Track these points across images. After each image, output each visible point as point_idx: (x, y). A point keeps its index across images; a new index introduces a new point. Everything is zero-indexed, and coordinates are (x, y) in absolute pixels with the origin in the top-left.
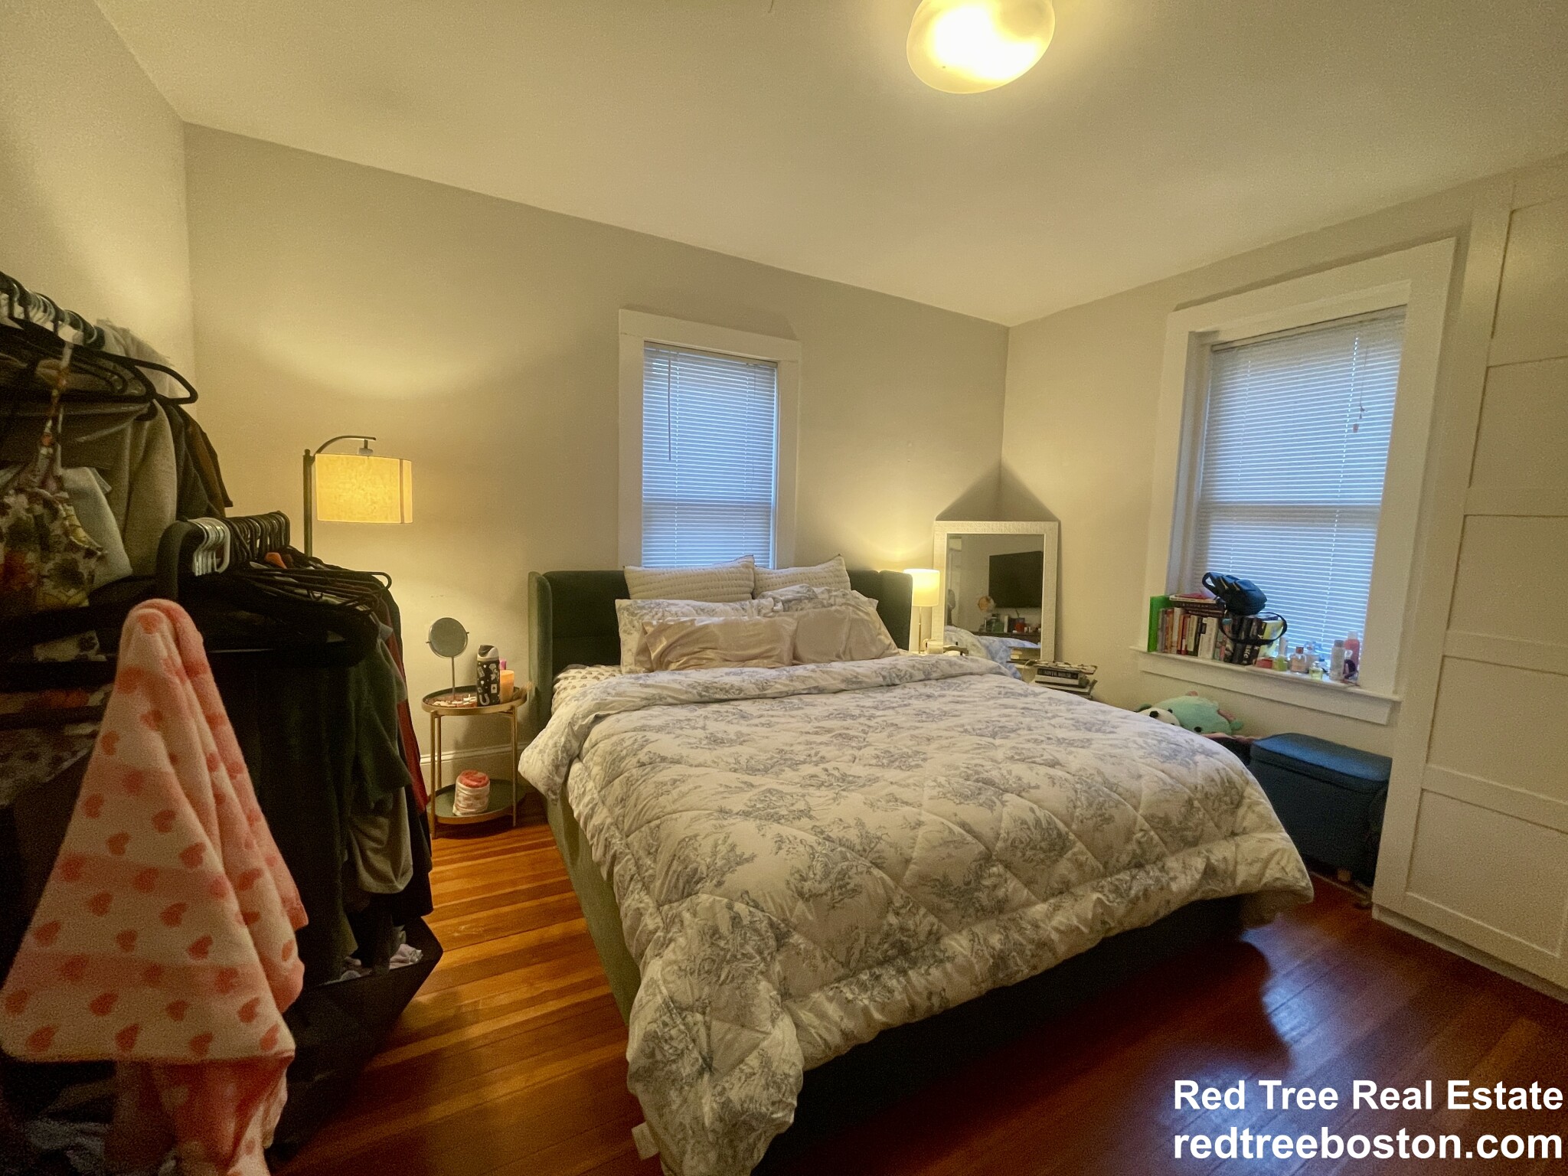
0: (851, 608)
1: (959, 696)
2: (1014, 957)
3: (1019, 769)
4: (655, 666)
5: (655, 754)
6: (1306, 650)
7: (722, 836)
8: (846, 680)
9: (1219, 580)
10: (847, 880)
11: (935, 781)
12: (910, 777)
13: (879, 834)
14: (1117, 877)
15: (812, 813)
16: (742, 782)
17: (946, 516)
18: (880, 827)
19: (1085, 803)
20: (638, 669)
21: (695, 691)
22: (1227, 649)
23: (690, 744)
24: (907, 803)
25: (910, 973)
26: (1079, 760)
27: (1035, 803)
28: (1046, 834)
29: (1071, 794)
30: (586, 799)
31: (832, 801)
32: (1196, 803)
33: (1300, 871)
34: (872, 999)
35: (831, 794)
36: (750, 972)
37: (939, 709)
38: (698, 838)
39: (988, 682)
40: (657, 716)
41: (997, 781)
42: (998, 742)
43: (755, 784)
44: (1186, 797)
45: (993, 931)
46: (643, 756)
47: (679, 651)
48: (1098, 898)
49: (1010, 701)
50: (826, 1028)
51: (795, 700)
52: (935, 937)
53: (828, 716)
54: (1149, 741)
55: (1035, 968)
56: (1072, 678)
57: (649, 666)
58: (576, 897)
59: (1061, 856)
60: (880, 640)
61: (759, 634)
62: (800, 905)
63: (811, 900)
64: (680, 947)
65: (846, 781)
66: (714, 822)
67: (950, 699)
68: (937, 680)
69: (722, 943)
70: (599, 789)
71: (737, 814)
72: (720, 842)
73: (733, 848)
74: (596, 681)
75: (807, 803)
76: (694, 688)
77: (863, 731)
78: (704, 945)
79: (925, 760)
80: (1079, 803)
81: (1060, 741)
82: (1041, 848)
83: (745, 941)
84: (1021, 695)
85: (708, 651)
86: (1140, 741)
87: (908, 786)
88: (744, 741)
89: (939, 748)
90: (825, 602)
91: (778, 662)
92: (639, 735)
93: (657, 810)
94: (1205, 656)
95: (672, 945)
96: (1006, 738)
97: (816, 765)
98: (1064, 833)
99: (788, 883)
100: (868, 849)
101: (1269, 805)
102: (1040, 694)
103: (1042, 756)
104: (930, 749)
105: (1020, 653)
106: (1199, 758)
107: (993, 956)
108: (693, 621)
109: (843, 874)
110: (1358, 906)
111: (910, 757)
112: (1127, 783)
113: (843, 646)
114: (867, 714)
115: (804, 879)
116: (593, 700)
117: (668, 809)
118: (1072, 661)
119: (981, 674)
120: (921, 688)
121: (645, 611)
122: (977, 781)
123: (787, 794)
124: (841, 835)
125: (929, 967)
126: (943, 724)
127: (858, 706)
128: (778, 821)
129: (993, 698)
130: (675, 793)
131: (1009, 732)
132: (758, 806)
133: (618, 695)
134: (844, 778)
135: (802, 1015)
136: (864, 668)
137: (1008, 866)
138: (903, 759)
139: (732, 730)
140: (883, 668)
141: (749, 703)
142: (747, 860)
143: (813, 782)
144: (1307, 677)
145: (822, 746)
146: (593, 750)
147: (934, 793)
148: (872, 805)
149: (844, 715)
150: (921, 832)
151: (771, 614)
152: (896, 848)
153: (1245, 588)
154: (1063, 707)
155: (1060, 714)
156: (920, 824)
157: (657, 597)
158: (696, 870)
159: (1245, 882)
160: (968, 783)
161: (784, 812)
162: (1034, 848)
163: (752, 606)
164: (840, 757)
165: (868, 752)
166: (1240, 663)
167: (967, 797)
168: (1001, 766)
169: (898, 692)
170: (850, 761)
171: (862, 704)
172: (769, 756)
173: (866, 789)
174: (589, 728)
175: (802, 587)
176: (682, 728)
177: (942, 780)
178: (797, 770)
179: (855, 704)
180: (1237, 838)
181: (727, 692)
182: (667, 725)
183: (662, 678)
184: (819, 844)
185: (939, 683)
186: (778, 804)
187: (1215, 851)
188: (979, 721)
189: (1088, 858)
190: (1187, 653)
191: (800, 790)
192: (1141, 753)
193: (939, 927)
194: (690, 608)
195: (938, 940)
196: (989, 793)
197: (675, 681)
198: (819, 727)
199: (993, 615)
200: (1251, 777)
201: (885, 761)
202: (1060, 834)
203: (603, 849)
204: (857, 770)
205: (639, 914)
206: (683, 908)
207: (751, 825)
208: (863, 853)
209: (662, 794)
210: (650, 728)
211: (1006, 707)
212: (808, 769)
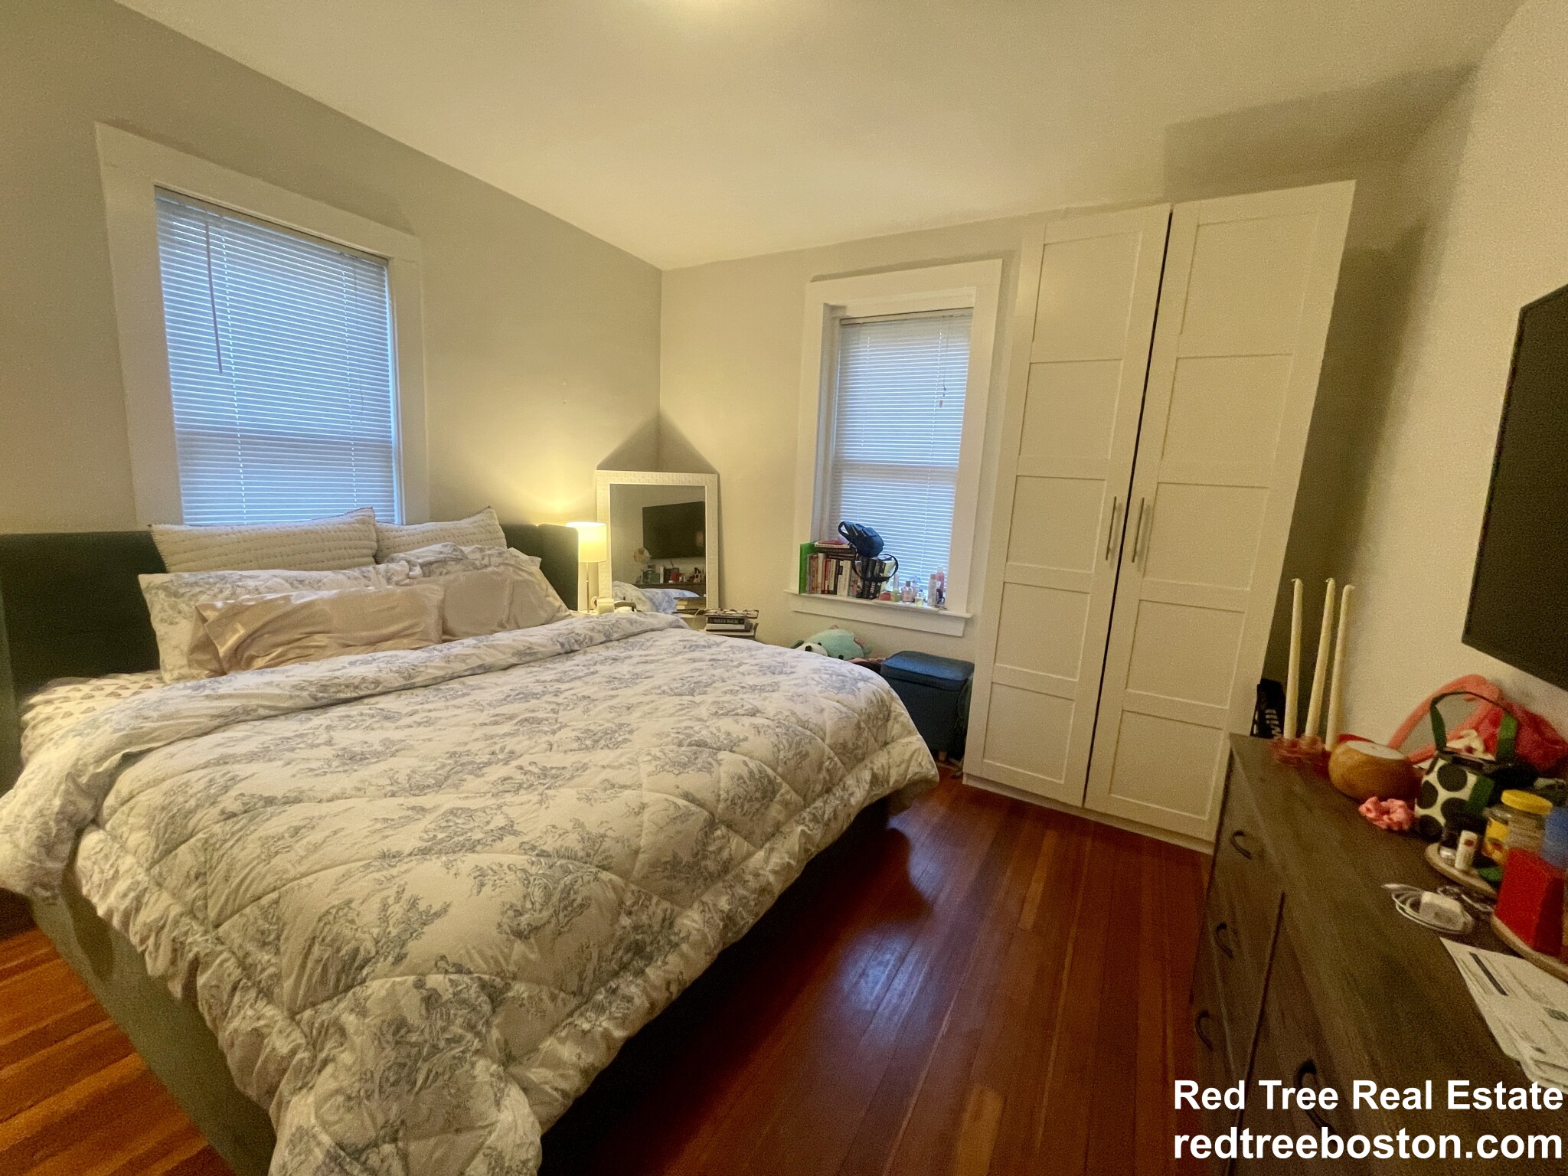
0: (511, 569)
1: (646, 656)
2: (740, 912)
3: (727, 724)
4: (226, 666)
5: (252, 796)
6: (912, 584)
7: (392, 892)
8: (519, 653)
9: (849, 528)
10: (572, 897)
11: (649, 754)
12: (622, 755)
13: (602, 831)
14: (814, 805)
15: (516, 827)
16: (408, 809)
17: (607, 465)
18: (602, 823)
19: (787, 746)
20: (195, 672)
21: (305, 694)
22: (858, 587)
23: (311, 770)
24: (625, 787)
25: (648, 970)
26: (774, 704)
27: (746, 755)
28: (759, 783)
29: (774, 739)
30: (122, 886)
31: (537, 806)
32: (863, 725)
33: (931, 763)
34: (611, 1018)
35: (534, 797)
36: (459, 1058)
37: (629, 672)
38: (353, 905)
39: (670, 636)
40: (243, 738)
41: (709, 741)
42: (698, 699)
43: (428, 806)
44: (856, 721)
45: (719, 894)
46: (229, 802)
47: (269, 639)
48: (802, 831)
49: (696, 654)
50: (562, 1076)
51: (455, 684)
52: (668, 922)
53: (505, 699)
54: (823, 676)
55: (757, 915)
56: (739, 623)
57: (214, 665)
58: (114, 1027)
59: (772, 801)
60: (549, 602)
61: (393, 608)
62: (519, 947)
63: (532, 936)
64: (344, 1065)
65: (550, 777)
66: (377, 875)
67: (638, 659)
68: (618, 640)
69: (414, 1038)
70: (146, 865)
71: (410, 855)
72: (391, 901)
73: (414, 903)
74: (114, 701)
75: (507, 816)
76: (302, 689)
77: (554, 711)
78: (383, 1049)
79: (631, 732)
80: (782, 746)
81: (753, 688)
82: (756, 799)
83: (449, 1021)
84: (704, 647)
85: (317, 637)
86: (816, 677)
87: (621, 766)
88: (397, 751)
89: (644, 715)
90: (477, 563)
91: (419, 640)
92: (218, 772)
93: (270, 879)
94: (843, 594)
95: (329, 1069)
96: (705, 693)
97: (506, 764)
98: (772, 778)
99: (500, 925)
100: (592, 853)
101: (908, 715)
102: (722, 643)
103: (743, 706)
104: (633, 718)
105: (686, 603)
106: (860, 684)
107: (722, 920)
108: (287, 598)
109: (568, 890)
110: (954, 777)
111: (616, 732)
112: (814, 719)
113: (506, 613)
114: (551, 689)
115: (519, 913)
116: (115, 731)
117: (292, 873)
118: (736, 606)
119: (662, 630)
120: (603, 652)
121: (198, 589)
122: (690, 745)
123: (476, 810)
124: (558, 845)
125: (665, 957)
126: (640, 688)
127: (538, 681)
128: (472, 850)
129: (680, 653)
130: (300, 848)
131: (706, 687)
132: (440, 836)
133: (163, 717)
134: (545, 772)
135: (532, 1076)
136: (538, 636)
137: (729, 826)
138: (609, 736)
139: (375, 738)
140: (559, 635)
141: (391, 697)
142: (437, 915)
143: (507, 786)
144: (913, 605)
145: (507, 738)
146: (125, 808)
147: (651, 768)
148: (588, 799)
149: (526, 696)
150: (646, 816)
151: (407, 581)
152: (623, 843)
153: (870, 534)
154: (745, 654)
155: (745, 661)
156: (643, 806)
157: (218, 568)
158: (357, 950)
159: (896, 781)
160: (683, 749)
161: (478, 835)
162: (751, 800)
163: (378, 573)
164: (533, 748)
165: (566, 734)
166: (867, 598)
167: (684, 765)
168: (708, 724)
169: (579, 659)
170: (546, 750)
171: (543, 678)
172: (438, 765)
173: (577, 780)
174: (112, 776)
175: (446, 546)
176: (293, 750)
177: (656, 751)
178: (483, 775)
179: (533, 679)
180: (889, 746)
181: (357, 687)
182: (267, 749)
183: (244, 683)
184: (533, 863)
185: (622, 643)
186: (468, 827)
187: (876, 762)
188: (674, 680)
189: (792, 796)
190: (829, 592)
191: (493, 801)
192: (819, 688)
193: (672, 911)
194: (279, 580)
195: (671, 924)
196: (705, 755)
197: (270, 684)
198: (497, 715)
199: (649, 567)
200: (895, 694)
201: (588, 742)
202: (770, 782)
203: (169, 955)
204: (555, 760)
205: (258, 1036)
206: (343, 1011)
207: (434, 865)
208: (588, 859)
209: (277, 853)
210: (234, 759)
211: (694, 661)
212: (496, 772)
